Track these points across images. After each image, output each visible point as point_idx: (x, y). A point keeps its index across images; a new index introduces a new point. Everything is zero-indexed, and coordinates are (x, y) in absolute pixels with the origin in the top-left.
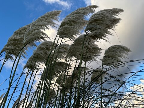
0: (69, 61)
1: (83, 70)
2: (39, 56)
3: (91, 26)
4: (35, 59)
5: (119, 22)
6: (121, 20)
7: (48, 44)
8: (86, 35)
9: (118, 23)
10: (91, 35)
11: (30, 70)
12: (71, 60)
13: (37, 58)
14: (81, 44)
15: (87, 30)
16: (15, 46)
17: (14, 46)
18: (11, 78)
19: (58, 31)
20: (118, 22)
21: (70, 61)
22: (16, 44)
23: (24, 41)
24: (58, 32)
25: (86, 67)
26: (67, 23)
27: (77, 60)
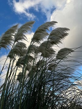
3: (51, 37)
8: (48, 42)
10: (51, 42)
14: (45, 46)
15: (49, 39)
26: (39, 32)
27: (41, 56)
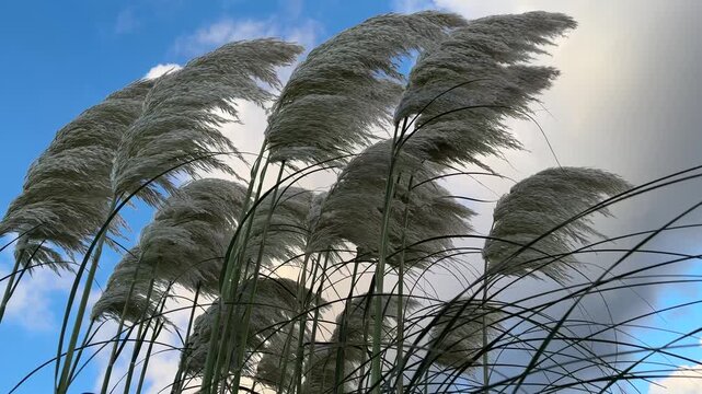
0: (320, 272)
1: (393, 309)
2: (169, 254)
4: (151, 268)
5: (550, 85)
6: (558, 73)
7: (210, 195)
8: (399, 143)
9: (543, 91)
10: (426, 145)
11: (129, 323)
12: (329, 265)
13: (158, 262)
14: (379, 184)
16: (64, 201)
17: (59, 201)
18: (63, 359)
19: (272, 120)
20: (545, 85)
21: (325, 270)
22: (70, 192)
23: (115, 180)
24: (270, 127)
25: (405, 292)
26: (314, 86)
27: (357, 261)
